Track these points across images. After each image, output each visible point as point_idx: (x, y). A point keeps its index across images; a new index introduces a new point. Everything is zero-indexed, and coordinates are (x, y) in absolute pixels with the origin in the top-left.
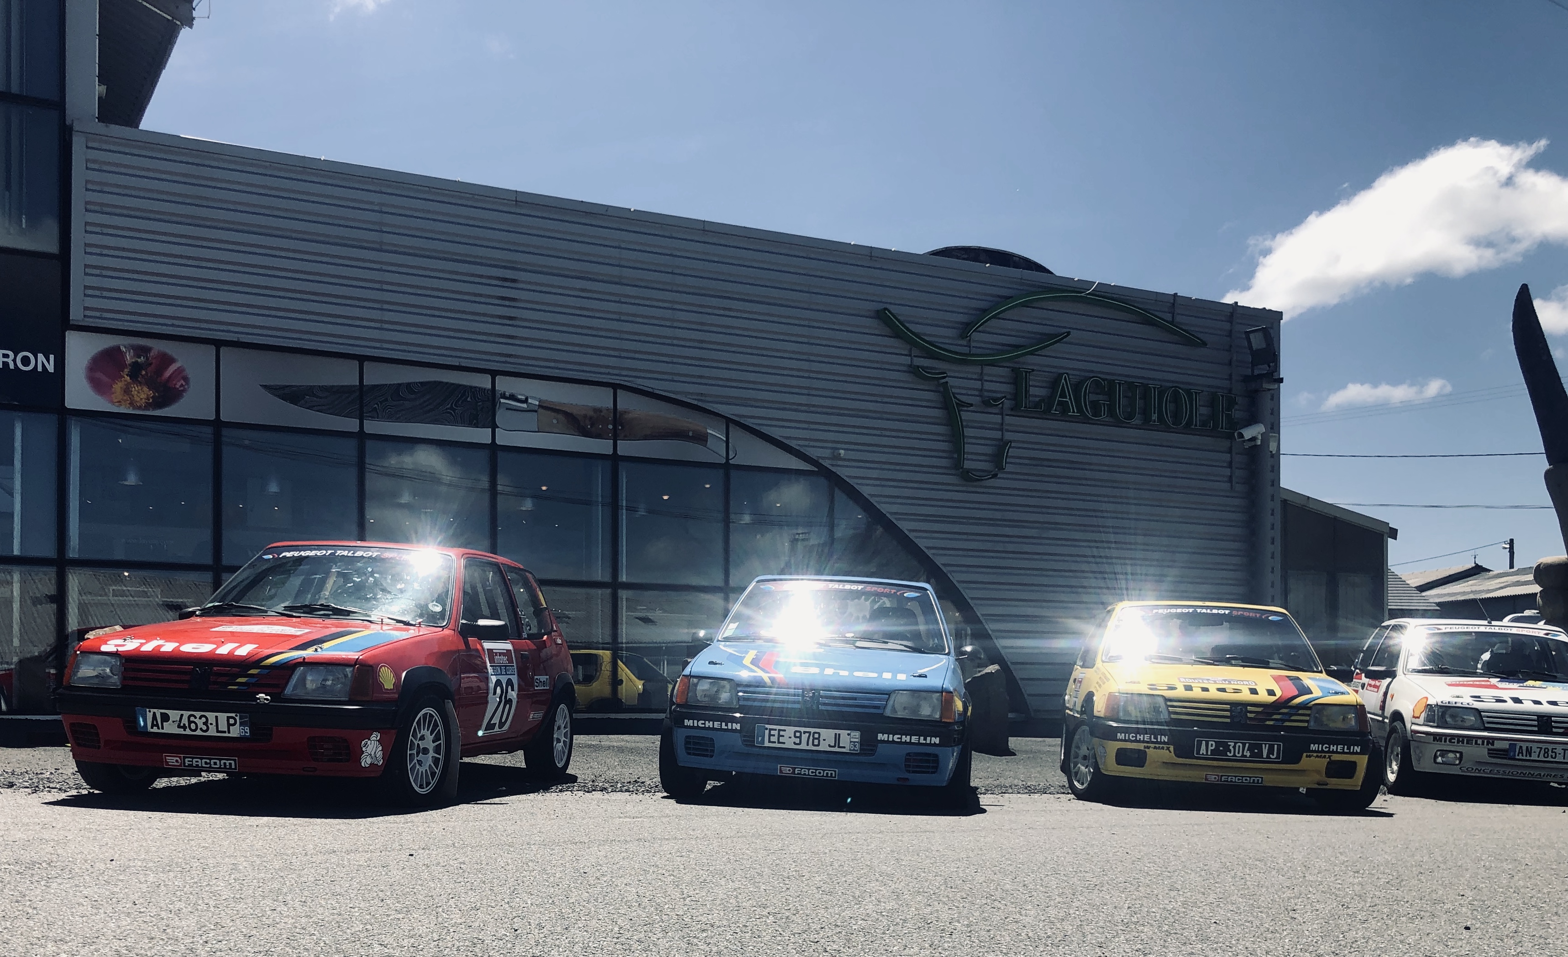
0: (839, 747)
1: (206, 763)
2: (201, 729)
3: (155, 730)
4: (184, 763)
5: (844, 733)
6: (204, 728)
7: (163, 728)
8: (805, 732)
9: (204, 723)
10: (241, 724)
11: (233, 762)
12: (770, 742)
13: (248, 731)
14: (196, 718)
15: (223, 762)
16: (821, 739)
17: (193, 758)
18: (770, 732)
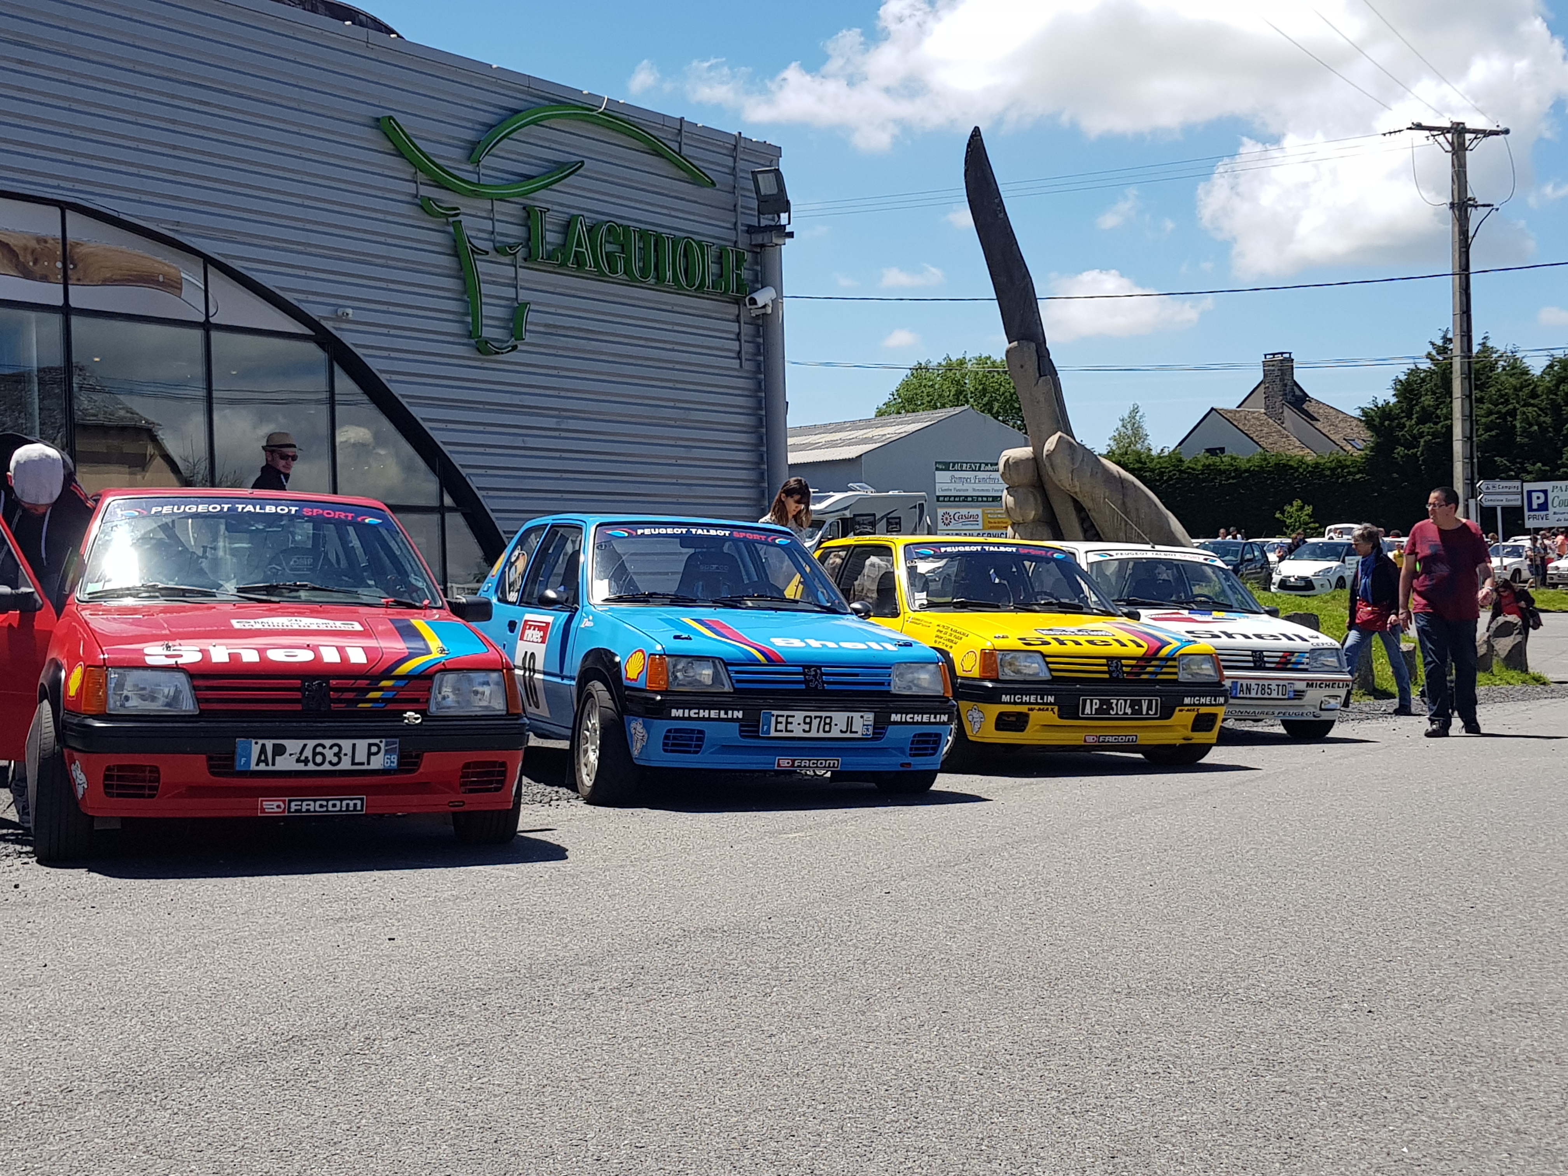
0: (851, 732)
1: (321, 806)
2: (330, 763)
3: (262, 767)
4: (289, 807)
5: (856, 716)
6: (335, 760)
7: (273, 764)
8: (816, 717)
9: (335, 755)
10: (387, 752)
11: (359, 803)
12: (776, 730)
13: (396, 761)
14: (324, 747)
15: (344, 803)
16: (833, 724)
17: (302, 801)
18: (777, 719)
